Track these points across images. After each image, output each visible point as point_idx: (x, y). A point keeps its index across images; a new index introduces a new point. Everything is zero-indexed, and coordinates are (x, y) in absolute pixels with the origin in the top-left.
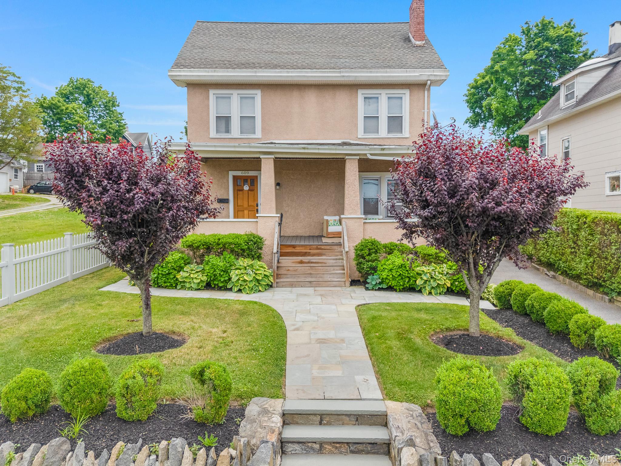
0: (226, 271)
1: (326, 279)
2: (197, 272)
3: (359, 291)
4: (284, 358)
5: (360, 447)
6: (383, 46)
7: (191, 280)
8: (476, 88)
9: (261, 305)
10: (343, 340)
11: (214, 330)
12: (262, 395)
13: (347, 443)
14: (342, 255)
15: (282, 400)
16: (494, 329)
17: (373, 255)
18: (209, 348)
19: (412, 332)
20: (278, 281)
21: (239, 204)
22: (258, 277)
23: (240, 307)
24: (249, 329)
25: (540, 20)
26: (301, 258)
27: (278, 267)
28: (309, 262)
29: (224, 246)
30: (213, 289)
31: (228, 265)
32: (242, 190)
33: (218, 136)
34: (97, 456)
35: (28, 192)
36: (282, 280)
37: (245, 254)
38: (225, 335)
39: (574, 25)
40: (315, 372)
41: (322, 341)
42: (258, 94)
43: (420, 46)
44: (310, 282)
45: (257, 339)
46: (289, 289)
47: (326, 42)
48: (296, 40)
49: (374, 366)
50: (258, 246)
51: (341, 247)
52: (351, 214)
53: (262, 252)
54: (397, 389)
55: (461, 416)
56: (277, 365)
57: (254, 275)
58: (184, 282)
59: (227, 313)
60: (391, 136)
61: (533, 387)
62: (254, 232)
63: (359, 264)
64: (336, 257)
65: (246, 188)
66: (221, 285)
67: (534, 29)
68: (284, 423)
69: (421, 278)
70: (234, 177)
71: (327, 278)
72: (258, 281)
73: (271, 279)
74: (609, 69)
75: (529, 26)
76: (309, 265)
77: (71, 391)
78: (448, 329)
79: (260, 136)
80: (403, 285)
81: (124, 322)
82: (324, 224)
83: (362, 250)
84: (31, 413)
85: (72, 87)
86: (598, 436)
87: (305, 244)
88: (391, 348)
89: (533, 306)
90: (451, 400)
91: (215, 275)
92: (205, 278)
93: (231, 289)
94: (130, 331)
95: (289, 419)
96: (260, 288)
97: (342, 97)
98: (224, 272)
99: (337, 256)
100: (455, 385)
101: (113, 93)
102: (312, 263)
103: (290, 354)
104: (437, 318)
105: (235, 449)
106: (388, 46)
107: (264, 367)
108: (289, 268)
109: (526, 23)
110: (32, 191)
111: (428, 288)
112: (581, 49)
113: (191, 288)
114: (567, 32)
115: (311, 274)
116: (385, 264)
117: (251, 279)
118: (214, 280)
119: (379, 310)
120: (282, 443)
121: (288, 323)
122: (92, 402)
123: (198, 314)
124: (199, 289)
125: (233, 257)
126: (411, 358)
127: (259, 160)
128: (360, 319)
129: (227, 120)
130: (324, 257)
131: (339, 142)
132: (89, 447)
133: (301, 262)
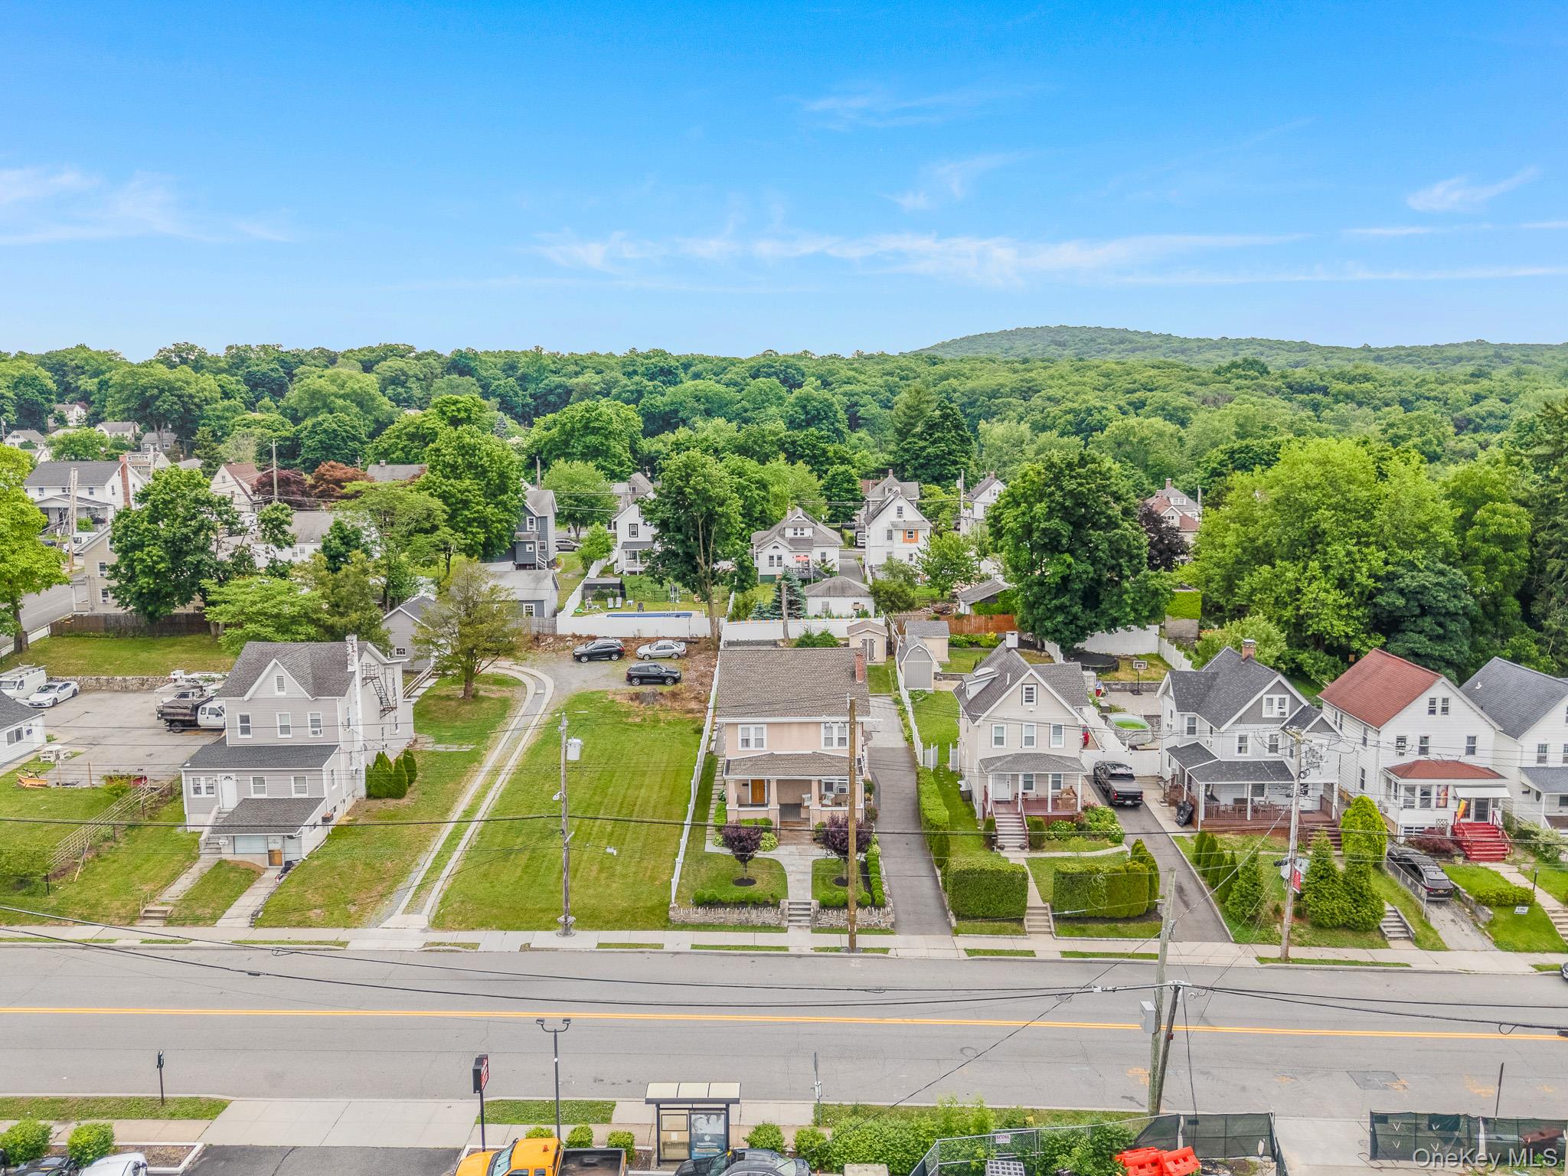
3: (817, 847)
4: (787, 887)
5: (805, 909)
6: (838, 682)
12: (784, 900)
13: (802, 908)
15: (788, 901)
18: (766, 885)
23: (768, 862)
24: (774, 875)
26: (790, 829)
27: (779, 835)
28: (794, 831)
36: (781, 842)
40: (796, 892)
41: (798, 880)
42: (765, 726)
43: (860, 684)
44: (795, 843)
54: (815, 898)
55: (824, 902)
60: (840, 747)
64: (807, 828)
68: (789, 905)
71: (803, 840)
72: (772, 845)
73: (777, 843)
79: (766, 749)
90: (822, 899)
96: (773, 849)
97: (812, 729)
103: (788, 883)
105: (781, 908)
106: (841, 682)
108: (785, 835)
115: (795, 838)
120: (789, 909)
121: (787, 872)
129: (747, 740)
130: (801, 828)
131: (810, 752)
132: (754, 909)
133: (791, 831)
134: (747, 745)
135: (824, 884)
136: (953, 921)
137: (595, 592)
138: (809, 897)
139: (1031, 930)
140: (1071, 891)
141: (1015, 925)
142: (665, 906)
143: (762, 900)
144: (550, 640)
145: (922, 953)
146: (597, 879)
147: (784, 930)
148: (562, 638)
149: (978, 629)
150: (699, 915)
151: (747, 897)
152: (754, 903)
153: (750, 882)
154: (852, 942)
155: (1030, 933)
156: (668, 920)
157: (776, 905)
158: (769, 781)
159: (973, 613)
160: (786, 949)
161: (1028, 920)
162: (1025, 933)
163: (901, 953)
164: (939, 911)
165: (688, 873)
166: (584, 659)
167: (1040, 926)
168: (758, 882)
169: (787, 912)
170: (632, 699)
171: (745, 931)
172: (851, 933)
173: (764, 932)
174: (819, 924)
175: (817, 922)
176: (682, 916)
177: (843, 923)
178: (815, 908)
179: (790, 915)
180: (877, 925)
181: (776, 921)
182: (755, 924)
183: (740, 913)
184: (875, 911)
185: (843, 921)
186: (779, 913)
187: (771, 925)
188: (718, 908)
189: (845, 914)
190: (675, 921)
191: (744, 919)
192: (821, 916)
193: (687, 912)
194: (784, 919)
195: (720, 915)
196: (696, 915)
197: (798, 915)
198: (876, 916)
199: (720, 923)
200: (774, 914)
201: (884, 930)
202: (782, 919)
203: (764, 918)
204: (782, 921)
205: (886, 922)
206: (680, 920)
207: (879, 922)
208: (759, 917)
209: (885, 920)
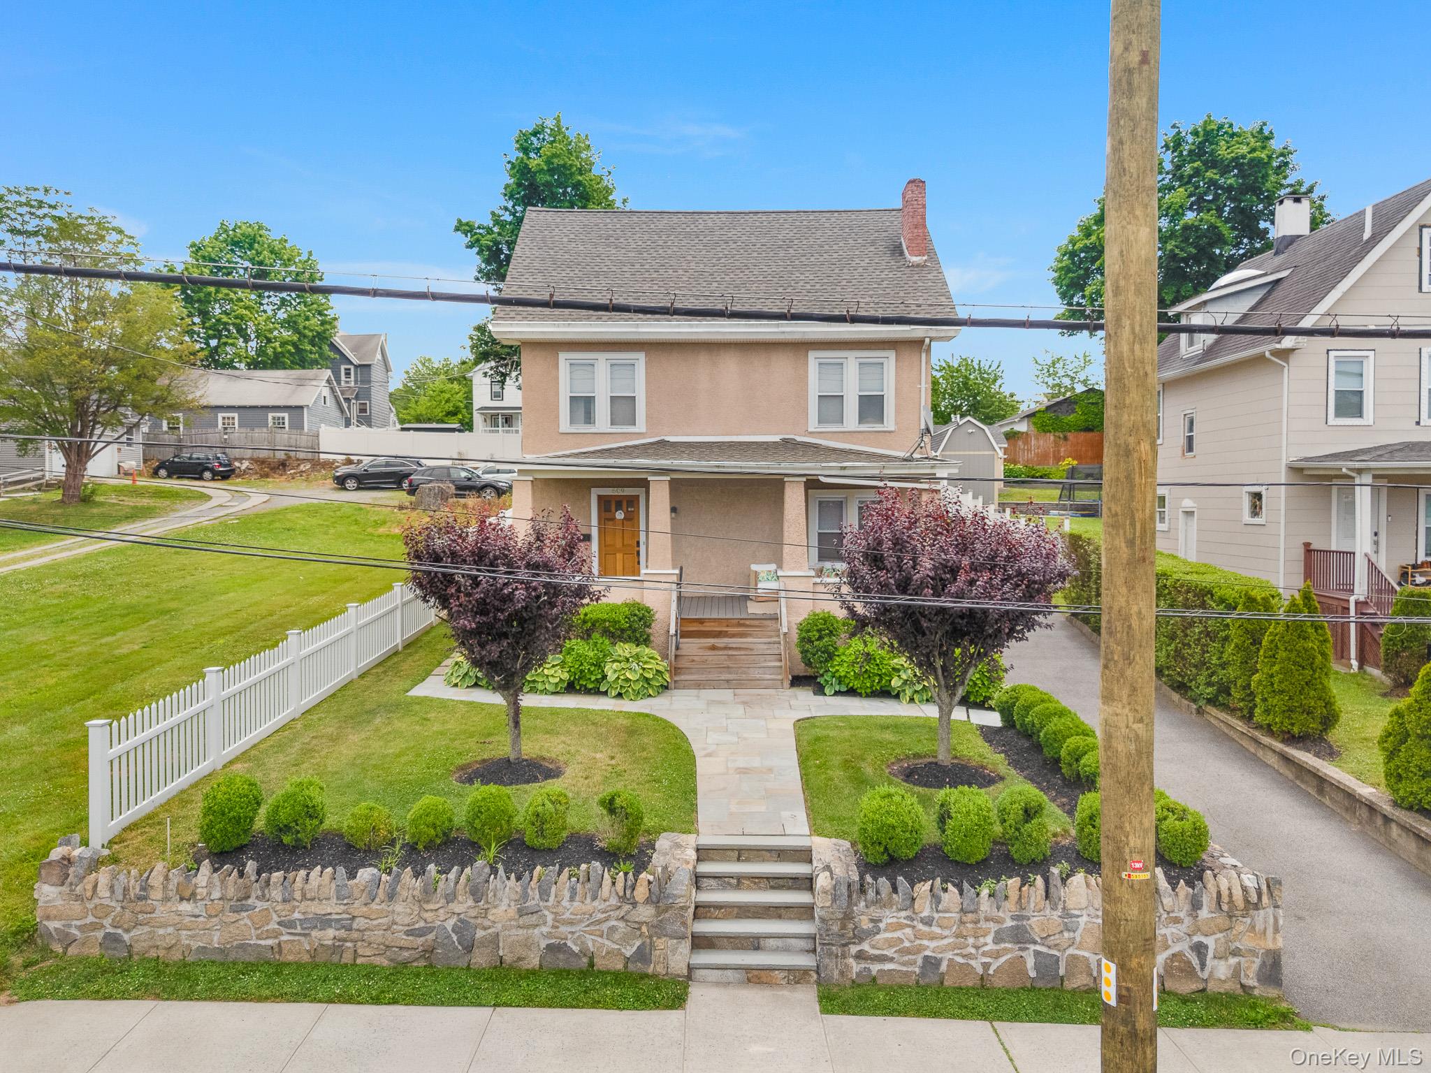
0: (598, 665)
1: (752, 676)
2: (553, 666)
3: (803, 695)
4: (694, 791)
5: (781, 882)
6: (854, 264)
7: (545, 679)
8: (1073, 254)
9: (656, 719)
10: (770, 770)
11: (598, 756)
12: (672, 830)
13: (767, 878)
14: (779, 636)
15: (695, 835)
16: (980, 756)
17: (826, 639)
18: (598, 778)
19: (864, 760)
20: (676, 679)
21: (608, 543)
22: (647, 675)
24: (644, 754)
25: (1201, 122)
26: (712, 641)
27: (676, 656)
28: (725, 648)
29: (593, 625)
30: (578, 692)
31: (601, 655)
32: (613, 519)
33: (573, 429)
34: (518, 878)
35: (155, 473)
36: (683, 677)
37: (625, 636)
38: (613, 762)
39: (1271, 132)
41: (743, 771)
42: (640, 358)
43: (918, 266)
44: (728, 681)
45: (657, 768)
46: (694, 692)
47: (755, 254)
48: (704, 252)
49: (806, 801)
50: (645, 623)
51: (777, 623)
52: (792, 569)
53: (650, 631)
54: (828, 825)
55: (880, 843)
56: (686, 799)
57: (641, 671)
58: (534, 681)
59: (608, 731)
60: (864, 427)
61: (954, 815)
62: (638, 600)
63: (804, 652)
64: (769, 640)
65: (620, 515)
66: (590, 686)
67: (1190, 139)
68: (698, 860)
69: (899, 676)
70: (599, 497)
71: (756, 674)
72: (647, 680)
73: (667, 676)
74: (1260, 294)
75: (1179, 133)
76: (726, 652)
77: (483, 817)
78: (917, 756)
79: (643, 430)
80: (871, 687)
81: (472, 743)
82: (752, 579)
83: (808, 631)
84: (438, 841)
85: (225, 241)
86: (1021, 865)
87: (720, 617)
88: (831, 779)
89: (1033, 725)
90: (870, 827)
91: (582, 671)
92: (566, 676)
93: (605, 693)
94: (485, 757)
95: (703, 853)
96: (651, 692)
97: (782, 365)
98: (595, 666)
99: (771, 637)
100: (875, 813)
101: (310, 253)
102: (731, 648)
103: (702, 786)
104: (907, 740)
105: (653, 874)
106: (863, 264)
107: (671, 801)
108: (695, 658)
109: (1174, 126)
110: (163, 472)
111: (909, 692)
112: (1288, 181)
113: (545, 692)
114: (1253, 150)
115: (728, 667)
116: (844, 654)
117: (637, 677)
118: (580, 678)
119: (827, 728)
120: (696, 877)
121: (695, 747)
122: (502, 830)
123: (569, 733)
124: (558, 693)
125: (607, 642)
126: (853, 791)
127: (644, 484)
128: (798, 741)
129: (589, 402)
130: (749, 640)
131: (777, 438)
132: (508, 871)
133: (713, 648)
134: (589, 418)
135: (858, 779)
138: (791, 825)
143: (557, 833)
144: (306, 466)
147: (673, 995)
148: (328, 464)
149: (1043, 458)
153: (533, 771)
157: (632, 857)
159: (1033, 429)
166: (351, 484)
168: (569, 772)
169: (683, 890)
170: (401, 508)
172: (1128, 1020)
173: (549, 1004)
174: (860, 956)
175: (854, 949)
176: (107, 911)
177: (997, 954)
178: (839, 871)
179: (702, 911)
180: (1189, 972)
181: (626, 940)
182: (508, 959)
183: (429, 892)
184: (1174, 886)
185: (997, 940)
186: (641, 892)
187: (600, 964)
188: (310, 868)
189: (1010, 905)
190: (67, 940)
191: (449, 925)
192: (875, 912)
193: (135, 890)
194: (669, 928)
195: (316, 908)
196: (186, 907)
197: (745, 912)
198: (1177, 921)
199: (314, 953)
200: (614, 901)
201: (1231, 997)
202: (658, 929)
203: (558, 922)
204: (660, 943)
205: (1236, 952)
206: (100, 935)
207: (1200, 949)
208: (533, 919)
209: (1228, 941)
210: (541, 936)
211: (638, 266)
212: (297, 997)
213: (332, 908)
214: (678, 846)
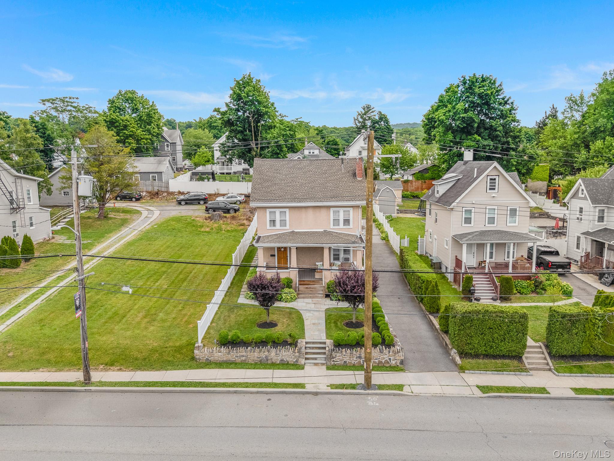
1: (316, 295)
3: (328, 300)
4: (304, 329)
5: (320, 348)
9: (295, 309)
10: (319, 323)
11: (284, 320)
12: (301, 339)
13: (318, 347)
14: (322, 285)
15: (305, 340)
18: (285, 326)
19: (338, 321)
20: (298, 297)
21: (279, 256)
23: (288, 310)
24: (293, 320)
26: (306, 286)
27: (298, 291)
32: (281, 251)
33: (270, 228)
36: (300, 296)
37: (286, 287)
38: (287, 322)
40: (312, 333)
41: (314, 324)
42: (288, 211)
43: (360, 181)
44: (310, 297)
45: (297, 323)
46: (303, 300)
49: (326, 331)
50: (291, 282)
51: (322, 281)
53: (292, 285)
54: (329, 337)
55: (338, 342)
56: (303, 331)
59: (285, 313)
60: (345, 227)
62: (289, 277)
63: (328, 289)
64: (320, 286)
66: (279, 299)
72: (292, 298)
73: (296, 296)
74: (454, 182)
76: (310, 289)
79: (288, 228)
83: (329, 285)
84: (261, 342)
86: (360, 346)
87: (308, 280)
88: (331, 326)
90: (336, 338)
93: (283, 301)
95: (307, 343)
96: (293, 301)
97: (324, 212)
103: (306, 328)
105: (298, 347)
107: (300, 331)
108: (303, 291)
110: (118, 199)
115: (311, 293)
117: (290, 297)
120: (306, 347)
121: (304, 317)
122: (271, 339)
123: (277, 314)
126: (335, 329)
128: (325, 315)
129: (274, 221)
130: (315, 286)
131: (322, 230)
132: (274, 348)
133: (307, 288)
134: (274, 225)
135: (336, 326)
136: (458, 359)
137: (198, 177)
138: (323, 337)
139: (531, 366)
140: (569, 331)
141: (515, 362)
142: (191, 345)
143: (281, 340)
144: (165, 194)
145: (436, 390)
146: (139, 323)
147: (302, 367)
148: (172, 193)
149: (417, 189)
150: (221, 354)
151: (267, 337)
152: (274, 342)
153: (272, 325)
154: (368, 379)
155: (531, 369)
156: (193, 358)
157: (294, 344)
158: (290, 248)
159: (414, 179)
160: (302, 386)
161: (527, 358)
162: (526, 370)
163: (417, 390)
164: (440, 350)
165: (219, 319)
166: (183, 203)
167: (539, 364)
168: (280, 325)
169: (303, 350)
170: (206, 219)
171: (265, 368)
172: (367, 370)
173: (282, 369)
174: (333, 361)
175: (332, 360)
176: (206, 354)
177: (356, 361)
178: (330, 347)
179: (306, 353)
180: (388, 363)
181: (294, 359)
182: (274, 362)
183: (260, 351)
184: (386, 349)
185: (356, 358)
186: (296, 351)
187: (289, 363)
188: (240, 347)
189: (358, 352)
190: (200, 359)
191: (264, 357)
192: (336, 354)
193: (211, 351)
194: (301, 357)
195: (242, 354)
196: (220, 354)
197: (314, 353)
198: (386, 355)
199: (241, 361)
200: (292, 352)
201: (395, 367)
202: (299, 357)
203: (282, 356)
204: (300, 359)
205: (396, 360)
206: (205, 358)
207: (390, 359)
208: (278, 355)
209: (394, 358)
210: (279, 358)
211: (286, 181)
212: (241, 368)
213: (244, 354)
214: (302, 342)
